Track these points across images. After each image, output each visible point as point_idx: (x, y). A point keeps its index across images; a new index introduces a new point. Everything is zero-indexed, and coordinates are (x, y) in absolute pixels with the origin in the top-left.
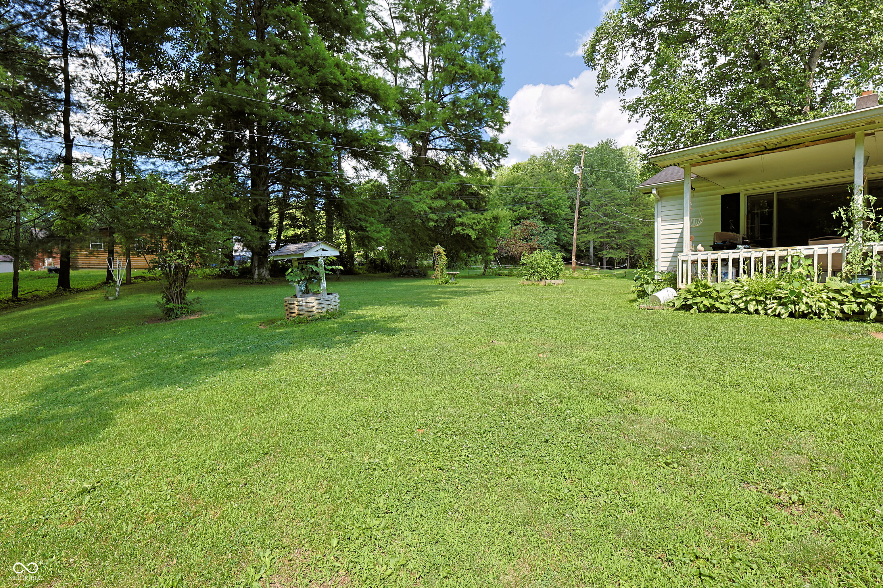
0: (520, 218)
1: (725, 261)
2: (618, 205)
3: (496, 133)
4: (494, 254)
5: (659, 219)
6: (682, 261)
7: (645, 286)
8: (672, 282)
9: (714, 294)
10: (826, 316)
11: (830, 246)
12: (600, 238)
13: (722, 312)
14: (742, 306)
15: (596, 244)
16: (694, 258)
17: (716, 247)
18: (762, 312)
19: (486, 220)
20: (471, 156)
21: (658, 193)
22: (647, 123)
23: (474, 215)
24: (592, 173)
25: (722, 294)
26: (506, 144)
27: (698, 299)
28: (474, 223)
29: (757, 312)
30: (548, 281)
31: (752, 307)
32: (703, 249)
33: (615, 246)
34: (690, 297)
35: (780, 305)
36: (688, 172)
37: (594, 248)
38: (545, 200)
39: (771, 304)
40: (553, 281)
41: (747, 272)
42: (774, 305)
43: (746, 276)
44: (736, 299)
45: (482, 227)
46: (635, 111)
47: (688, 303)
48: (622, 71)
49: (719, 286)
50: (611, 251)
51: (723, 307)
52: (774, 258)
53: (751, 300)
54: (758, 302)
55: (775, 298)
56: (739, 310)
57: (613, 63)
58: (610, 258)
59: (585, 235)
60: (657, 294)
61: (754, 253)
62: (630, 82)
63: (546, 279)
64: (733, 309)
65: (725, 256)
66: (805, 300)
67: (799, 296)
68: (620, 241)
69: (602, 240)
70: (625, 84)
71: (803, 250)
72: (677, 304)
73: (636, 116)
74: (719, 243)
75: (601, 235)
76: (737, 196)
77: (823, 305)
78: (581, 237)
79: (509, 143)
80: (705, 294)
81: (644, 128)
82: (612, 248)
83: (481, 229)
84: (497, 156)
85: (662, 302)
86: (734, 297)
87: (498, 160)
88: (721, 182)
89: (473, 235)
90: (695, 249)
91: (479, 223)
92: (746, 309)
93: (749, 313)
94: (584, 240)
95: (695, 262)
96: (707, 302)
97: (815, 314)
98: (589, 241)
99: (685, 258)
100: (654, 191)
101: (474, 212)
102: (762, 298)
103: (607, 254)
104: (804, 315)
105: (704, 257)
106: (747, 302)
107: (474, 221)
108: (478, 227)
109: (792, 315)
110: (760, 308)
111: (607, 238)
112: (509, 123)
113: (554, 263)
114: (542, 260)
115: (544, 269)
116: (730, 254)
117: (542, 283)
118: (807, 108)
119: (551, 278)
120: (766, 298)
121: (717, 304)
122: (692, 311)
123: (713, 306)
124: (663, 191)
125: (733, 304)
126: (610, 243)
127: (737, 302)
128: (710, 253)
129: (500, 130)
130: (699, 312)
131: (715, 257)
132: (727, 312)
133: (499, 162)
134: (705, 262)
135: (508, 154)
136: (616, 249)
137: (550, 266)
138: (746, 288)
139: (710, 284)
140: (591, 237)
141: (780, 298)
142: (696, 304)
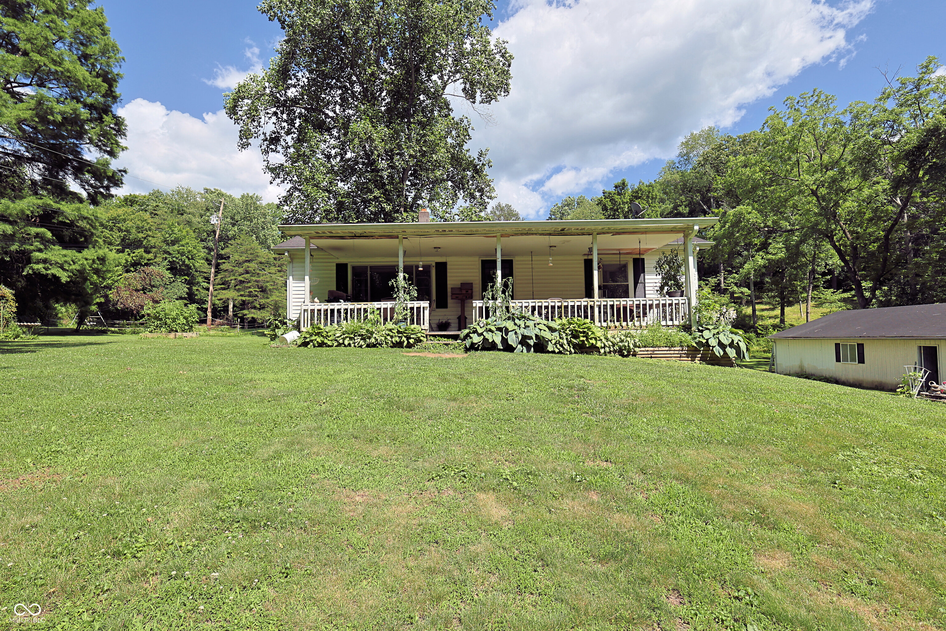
0: (135, 264)
1: (332, 311)
2: (261, 263)
3: (106, 156)
4: (97, 303)
5: (291, 278)
6: (304, 310)
7: (276, 330)
8: (297, 327)
9: (324, 334)
10: (384, 345)
11: (389, 303)
12: (241, 295)
13: (329, 346)
14: (341, 341)
15: (236, 302)
16: (312, 308)
17: (329, 301)
18: (352, 345)
19: (86, 259)
20: (61, 173)
21: (290, 256)
22: (288, 189)
23: (65, 252)
24: (234, 225)
25: (329, 334)
26: (120, 171)
27: (313, 338)
28: (66, 262)
29: (349, 345)
30: (179, 334)
31: (346, 342)
32: (318, 301)
33: (258, 306)
34: (308, 336)
35: (361, 339)
36: (308, 243)
37: (234, 306)
38: (176, 247)
39: (358, 339)
40: (185, 334)
41: (346, 319)
42: (359, 340)
43: (345, 322)
44: (338, 337)
45: (78, 268)
46: (278, 176)
47: (307, 340)
48: (264, 134)
49: (328, 328)
50: (253, 310)
51: (329, 343)
52: (360, 309)
53: (347, 337)
54: (351, 339)
55: (359, 335)
56: (339, 345)
57: (256, 124)
58: (253, 318)
59: (224, 291)
60: (284, 336)
61: (350, 306)
62: (273, 147)
63: (177, 331)
64: (336, 344)
65: (332, 307)
66: (374, 335)
67: (372, 333)
68: (263, 301)
69: (244, 298)
70: (268, 147)
71: (376, 305)
72: (299, 342)
73: (278, 181)
74: (332, 298)
75: (242, 293)
76: (346, 265)
77: (383, 338)
78: (219, 294)
79: (125, 171)
80: (318, 334)
81: (285, 194)
82: (255, 308)
83: (78, 271)
84: (106, 183)
85: (289, 341)
86: (337, 335)
87: (107, 188)
88: (335, 253)
89: (64, 277)
90: (313, 301)
91: (74, 263)
92: (343, 343)
93: (345, 346)
94: (222, 297)
95: (312, 311)
96: (319, 340)
97: (380, 345)
98: (228, 299)
99: (306, 308)
100: (286, 254)
101: (65, 248)
102: (352, 336)
103: (250, 314)
104: (374, 346)
105: (319, 308)
106: (344, 339)
107: (66, 259)
108: (73, 267)
109: (368, 346)
110: (351, 342)
111: (249, 296)
112: (126, 148)
113: (186, 315)
114: (172, 310)
115: (174, 320)
116: (336, 306)
117: (172, 335)
118: (402, 209)
119: (183, 331)
120: (355, 336)
121: (326, 341)
122: (309, 346)
123: (323, 342)
124: (294, 255)
125: (336, 340)
126: (252, 302)
127: (338, 339)
128: (323, 304)
129: (112, 154)
130: (314, 347)
131: (326, 307)
132: (332, 346)
133: (109, 190)
134: (319, 310)
135: (122, 183)
136: (260, 309)
137: (181, 318)
138: (344, 329)
139: (322, 326)
140: (230, 294)
141: (362, 335)
142: (312, 341)
